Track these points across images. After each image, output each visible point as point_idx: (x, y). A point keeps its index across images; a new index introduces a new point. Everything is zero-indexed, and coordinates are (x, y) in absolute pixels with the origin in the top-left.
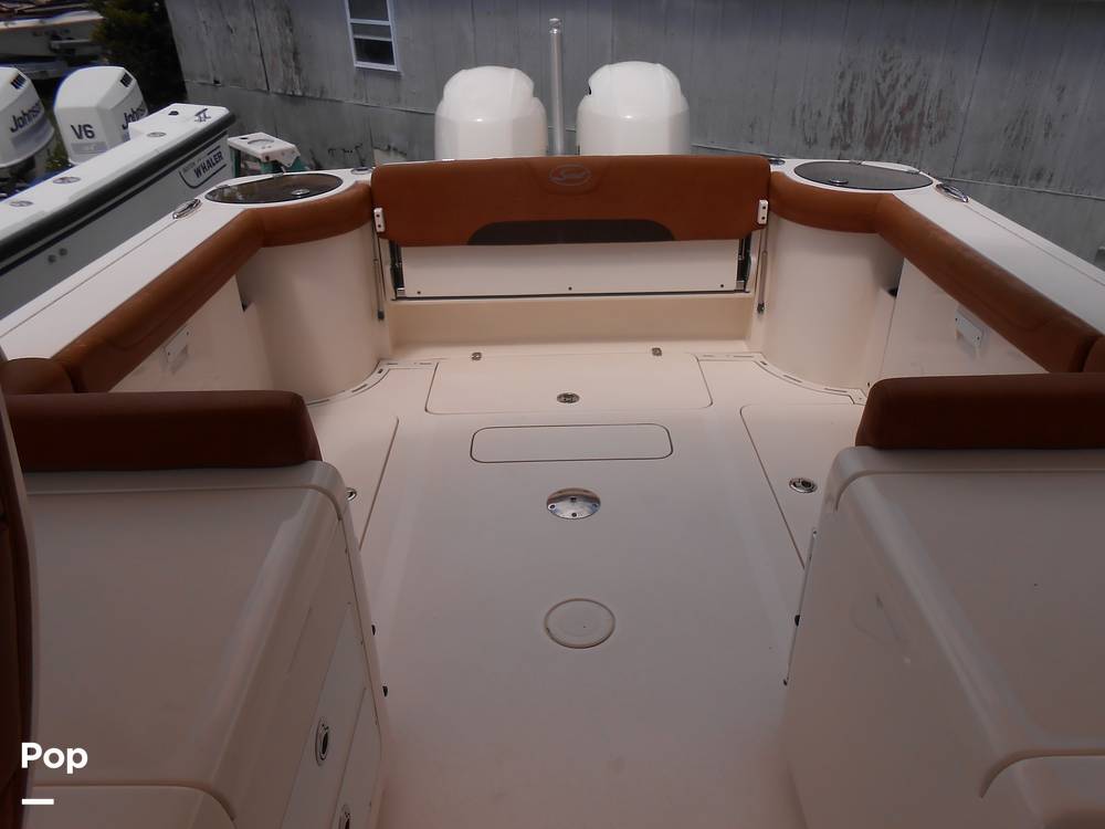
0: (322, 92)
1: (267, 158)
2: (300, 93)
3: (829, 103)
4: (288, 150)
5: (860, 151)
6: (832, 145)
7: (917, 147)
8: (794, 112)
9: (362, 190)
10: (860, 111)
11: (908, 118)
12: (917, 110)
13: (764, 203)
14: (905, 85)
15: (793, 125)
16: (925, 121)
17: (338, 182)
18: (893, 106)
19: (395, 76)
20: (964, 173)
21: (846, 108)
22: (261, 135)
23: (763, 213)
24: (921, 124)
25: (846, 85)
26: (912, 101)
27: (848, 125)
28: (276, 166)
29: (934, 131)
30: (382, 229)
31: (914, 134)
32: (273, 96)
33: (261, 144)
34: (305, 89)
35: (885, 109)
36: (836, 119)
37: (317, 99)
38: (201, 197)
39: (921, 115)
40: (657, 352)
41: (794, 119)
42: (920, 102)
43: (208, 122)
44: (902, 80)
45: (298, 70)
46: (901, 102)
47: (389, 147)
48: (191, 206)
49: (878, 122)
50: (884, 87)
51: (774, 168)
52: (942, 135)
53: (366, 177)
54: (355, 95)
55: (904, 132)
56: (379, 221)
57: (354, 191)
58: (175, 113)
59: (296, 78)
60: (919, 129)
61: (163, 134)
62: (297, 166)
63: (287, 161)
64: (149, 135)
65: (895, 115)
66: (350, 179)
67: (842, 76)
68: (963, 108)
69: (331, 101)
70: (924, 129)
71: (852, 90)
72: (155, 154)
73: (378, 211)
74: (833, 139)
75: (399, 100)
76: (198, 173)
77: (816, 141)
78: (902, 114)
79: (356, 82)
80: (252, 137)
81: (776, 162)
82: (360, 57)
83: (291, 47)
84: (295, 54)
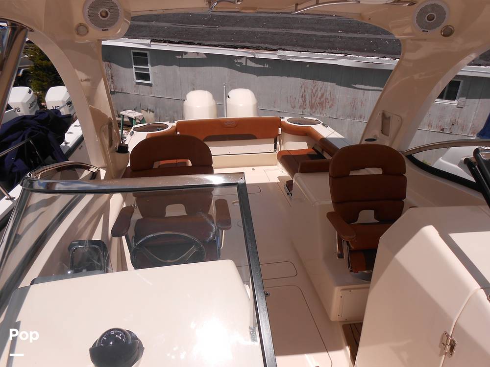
0: (122, 90)
1: (136, 118)
2: (113, 90)
3: (298, 95)
4: (139, 115)
5: (308, 110)
6: (300, 108)
7: (326, 109)
8: (288, 98)
9: (173, 128)
10: (307, 97)
11: (322, 100)
12: (324, 97)
13: (280, 129)
14: (320, 91)
15: (288, 102)
16: (327, 101)
17: (168, 126)
18: (317, 97)
19: (151, 85)
20: (340, 116)
21: (303, 97)
23: (280, 131)
24: (326, 102)
25: (303, 90)
26: (323, 95)
27: (304, 101)
29: (330, 103)
31: (324, 105)
33: (132, 114)
34: (115, 89)
35: (315, 97)
36: (301, 100)
37: (120, 93)
39: (326, 99)
40: (253, 169)
41: (288, 100)
42: (325, 95)
44: (319, 89)
45: (113, 82)
46: (320, 95)
47: (148, 109)
49: (313, 101)
50: (314, 91)
51: (282, 120)
52: (332, 105)
53: (175, 124)
54: (135, 91)
55: (321, 104)
57: (171, 129)
59: (112, 85)
60: (325, 103)
63: (141, 119)
65: (318, 99)
66: (171, 125)
67: (301, 87)
68: (337, 97)
69: (125, 93)
70: (327, 103)
71: (305, 92)
73: (178, 133)
74: (300, 106)
75: (152, 93)
77: (295, 107)
78: (320, 99)
79: (135, 86)
80: (128, 111)
81: (283, 118)
82: (137, 78)
83: (110, 74)
84: (112, 77)
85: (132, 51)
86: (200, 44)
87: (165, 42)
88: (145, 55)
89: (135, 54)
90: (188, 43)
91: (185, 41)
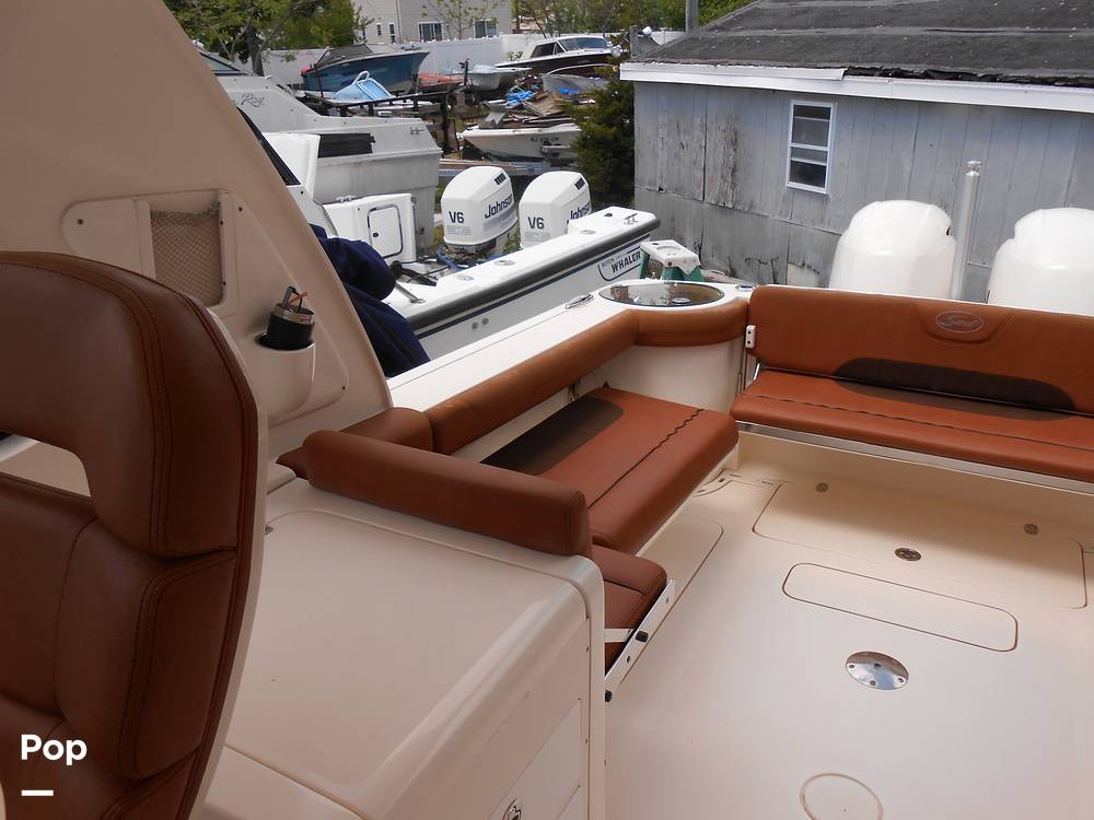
0: (751, 207)
1: (670, 264)
2: (730, 206)
4: (690, 259)
9: (738, 306)
17: (720, 295)
19: (824, 197)
22: (672, 242)
28: (678, 273)
30: (751, 346)
32: (707, 205)
33: (667, 251)
34: (736, 202)
37: (745, 212)
38: (595, 294)
43: (635, 226)
45: (734, 185)
47: (804, 264)
48: (583, 299)
53: (746, 295)
54: (781, 213)
56: (750, 338)
57: (730, 306)
58: (610, 215)
59: (730, 192)
61: (594, 232)
62: (695, 275)
63: (687, 269)
64: (582, 232)
66: (733, 293)
69: (758, 215)
72: (582, 249)
73: (751, 328)
75: (822, 221)
76: (615, 268)
79: (785, 200)
80: (662, 243)
82: (793, 178)
83: (731, 164)
84: (734, 170)
85: (794, 102)
86: (993, 79)
87: (885, 74)
88: (825, 113)
89: (800, 111)
90: (954, 77)
91: (948, 69)
